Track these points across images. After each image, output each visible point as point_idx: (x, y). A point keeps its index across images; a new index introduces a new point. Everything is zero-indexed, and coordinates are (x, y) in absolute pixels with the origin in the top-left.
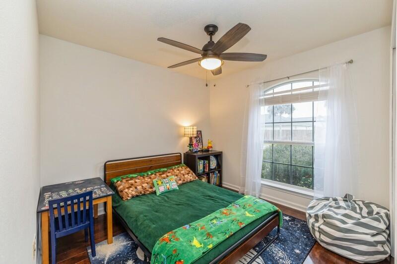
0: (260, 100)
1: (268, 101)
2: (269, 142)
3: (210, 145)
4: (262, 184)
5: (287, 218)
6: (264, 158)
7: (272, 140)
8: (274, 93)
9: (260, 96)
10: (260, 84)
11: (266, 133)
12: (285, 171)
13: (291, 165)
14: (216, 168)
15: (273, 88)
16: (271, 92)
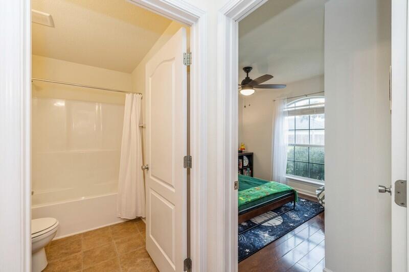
0: (284, 112)
1: (291, 113)
2: (291, 145)
3: (243, 147)
4: (287, 178)
5: (304, 200)
6: (288, 158)
7: (294, 143)
8: (295, 107)
9: (284, 109)
10: (285, 99)
11: (290, 137)
12: (304, 168)
13: (309, 163)
14: (247, 166)
15: (295, 102)
16: (293, 105)
